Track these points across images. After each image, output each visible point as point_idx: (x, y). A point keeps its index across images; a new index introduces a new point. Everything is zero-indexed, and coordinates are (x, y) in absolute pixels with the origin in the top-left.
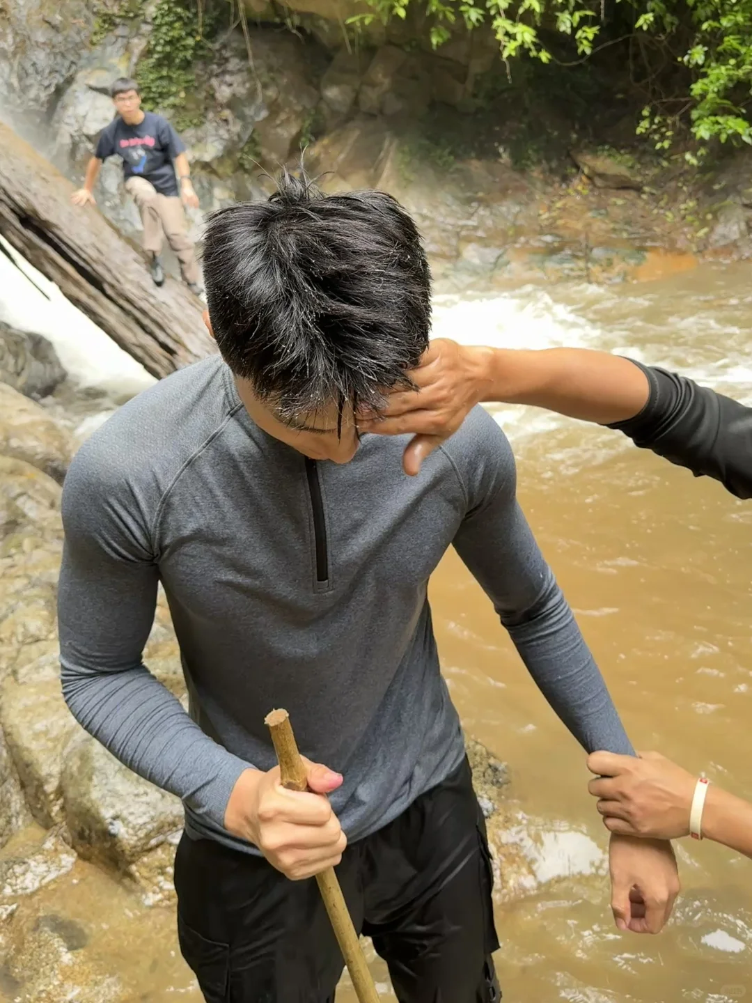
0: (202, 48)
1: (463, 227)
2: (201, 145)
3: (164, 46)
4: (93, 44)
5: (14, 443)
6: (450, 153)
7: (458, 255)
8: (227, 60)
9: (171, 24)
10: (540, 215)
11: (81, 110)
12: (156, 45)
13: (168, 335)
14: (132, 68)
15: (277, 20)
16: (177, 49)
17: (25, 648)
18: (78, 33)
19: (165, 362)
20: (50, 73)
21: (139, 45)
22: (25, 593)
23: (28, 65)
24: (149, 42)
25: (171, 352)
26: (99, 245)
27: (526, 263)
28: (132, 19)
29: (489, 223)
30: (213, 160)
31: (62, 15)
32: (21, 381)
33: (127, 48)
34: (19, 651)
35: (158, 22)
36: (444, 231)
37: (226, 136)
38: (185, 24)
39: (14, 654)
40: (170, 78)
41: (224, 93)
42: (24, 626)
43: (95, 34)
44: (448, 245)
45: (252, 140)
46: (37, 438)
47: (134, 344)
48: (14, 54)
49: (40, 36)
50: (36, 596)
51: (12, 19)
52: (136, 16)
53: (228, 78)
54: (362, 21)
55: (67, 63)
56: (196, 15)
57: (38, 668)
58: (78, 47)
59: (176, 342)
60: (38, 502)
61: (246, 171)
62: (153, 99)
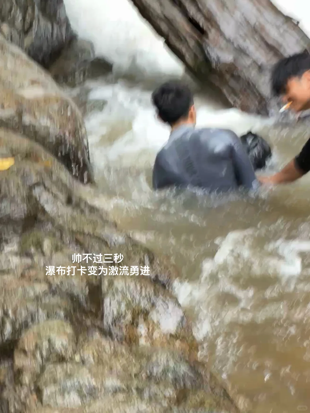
5: (27, 119)
22: (46, 300)
25: (201, 31)
32: (28, 41)
34: (43, 368)
39: (38, 370)
42: (49, 341)
46: (50, 117)
57: (63, 392)
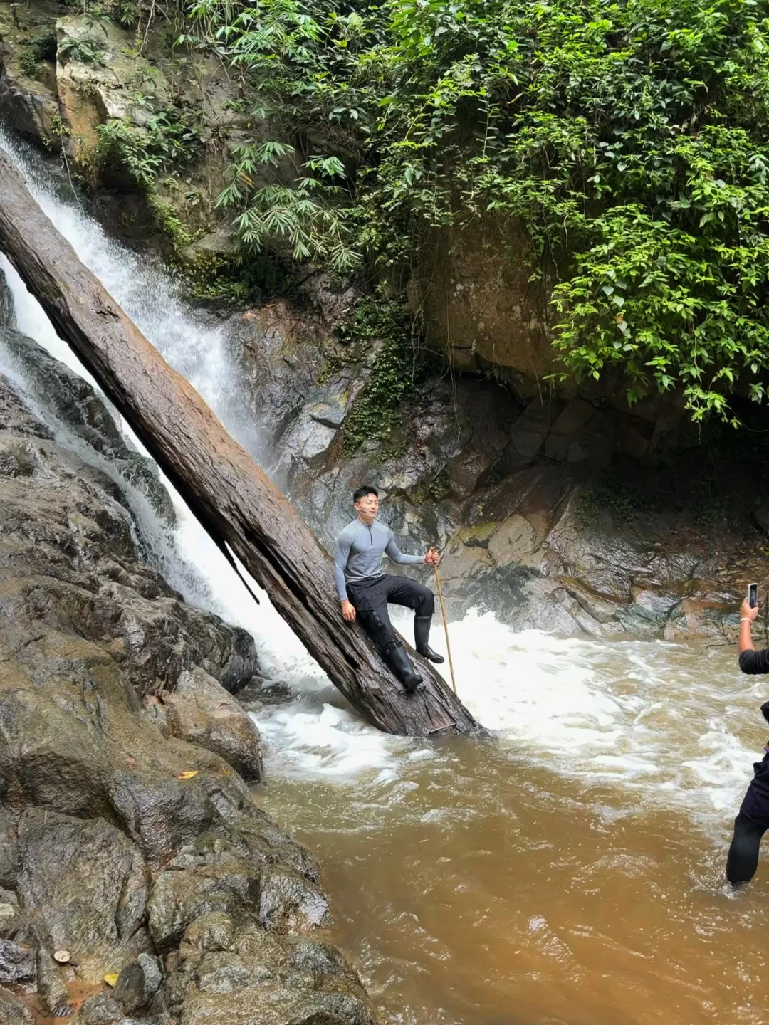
0: (411, 392)
1: (638, 573)
2: (399, 475)
3: (378, 388)
4: (320, 382)
5: (214, 736)
6: (629, 503)
7: (631, 599)
8: (431, 403)
9: (387, 370)
10: (718, 571)
11: (303, 437)
12: (372, 387)
13: (355, 650)
14: (350, 405)
15: (479, 371)
16: (390, 391)
17: (209, 956)
18: (310, 372)
19: (348, 674)
20: (282, 404)
21: (358, 385)
23: (265, 395)
24: (367, 384)
25: (355, 665)
26: (307, 562)
27: (700, 618)
28: (356, 363)
29: (665, 573)
30: (408, 488)
31: (299, 356)
32: (224, 672)
33: (348, 388)
34: (203, 956)
35: (376, 368)
36: (618, 574)
37: (422, 469)
38: (399, 371)
39: (198, 958)
40: (380, 415)
41: (426, 431)
42: (210, 932)
43: (324, 373)
44: (621, 589)
45: (444, 473)
46: (233, 734)
47: (324, 654)
48: (257, 385)
49: (279, 372)
50: (219, 899)
51: (259, 357)
52: (359, 361)
53: (429, 419)
54: (557, 379)
55: (297, 396)
56: (409, 363)
57: (218, 979)
58: (307, 383)
59: (360, 656)
60: (230, 802)
61: (435, 500)
62: (364, 432)
